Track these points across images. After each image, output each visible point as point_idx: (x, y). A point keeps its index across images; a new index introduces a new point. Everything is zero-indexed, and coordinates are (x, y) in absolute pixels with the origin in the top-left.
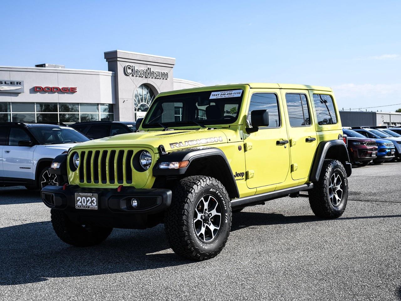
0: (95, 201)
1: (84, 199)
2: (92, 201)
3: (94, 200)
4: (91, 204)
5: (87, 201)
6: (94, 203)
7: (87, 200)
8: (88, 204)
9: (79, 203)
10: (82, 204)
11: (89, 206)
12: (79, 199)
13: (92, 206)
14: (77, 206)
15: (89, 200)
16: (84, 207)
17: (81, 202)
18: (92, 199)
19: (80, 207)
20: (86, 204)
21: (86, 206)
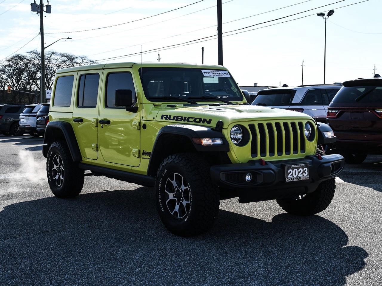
0: (306, 172)
1: (295, 171)
2: (304, 172)
3: (305, 170)
4: (302, 175)
5: (299, 173)
6: (305, 173)
7: (299, 171)
8: (300, 175)
9: (290, 176)
10: (293, 176)
11: (301, 177)
12: (290, 172)
13: (303, 177)
14: (288, 180)
15: (301, 171)
16: (295, 179)
17: (292, 175)
18: (304, 170)
19: (292, 179)
20: (298, 176)
21: (298, 178)
